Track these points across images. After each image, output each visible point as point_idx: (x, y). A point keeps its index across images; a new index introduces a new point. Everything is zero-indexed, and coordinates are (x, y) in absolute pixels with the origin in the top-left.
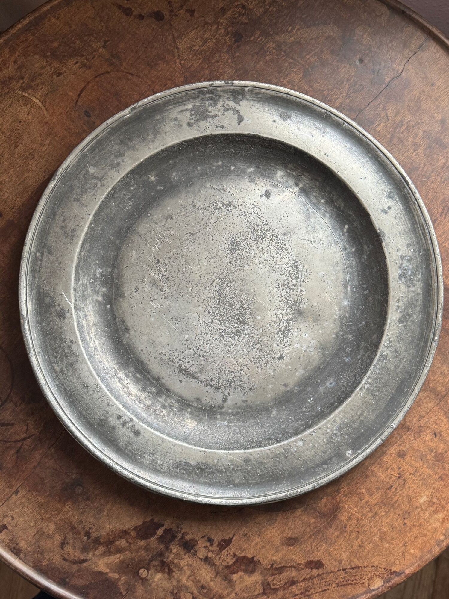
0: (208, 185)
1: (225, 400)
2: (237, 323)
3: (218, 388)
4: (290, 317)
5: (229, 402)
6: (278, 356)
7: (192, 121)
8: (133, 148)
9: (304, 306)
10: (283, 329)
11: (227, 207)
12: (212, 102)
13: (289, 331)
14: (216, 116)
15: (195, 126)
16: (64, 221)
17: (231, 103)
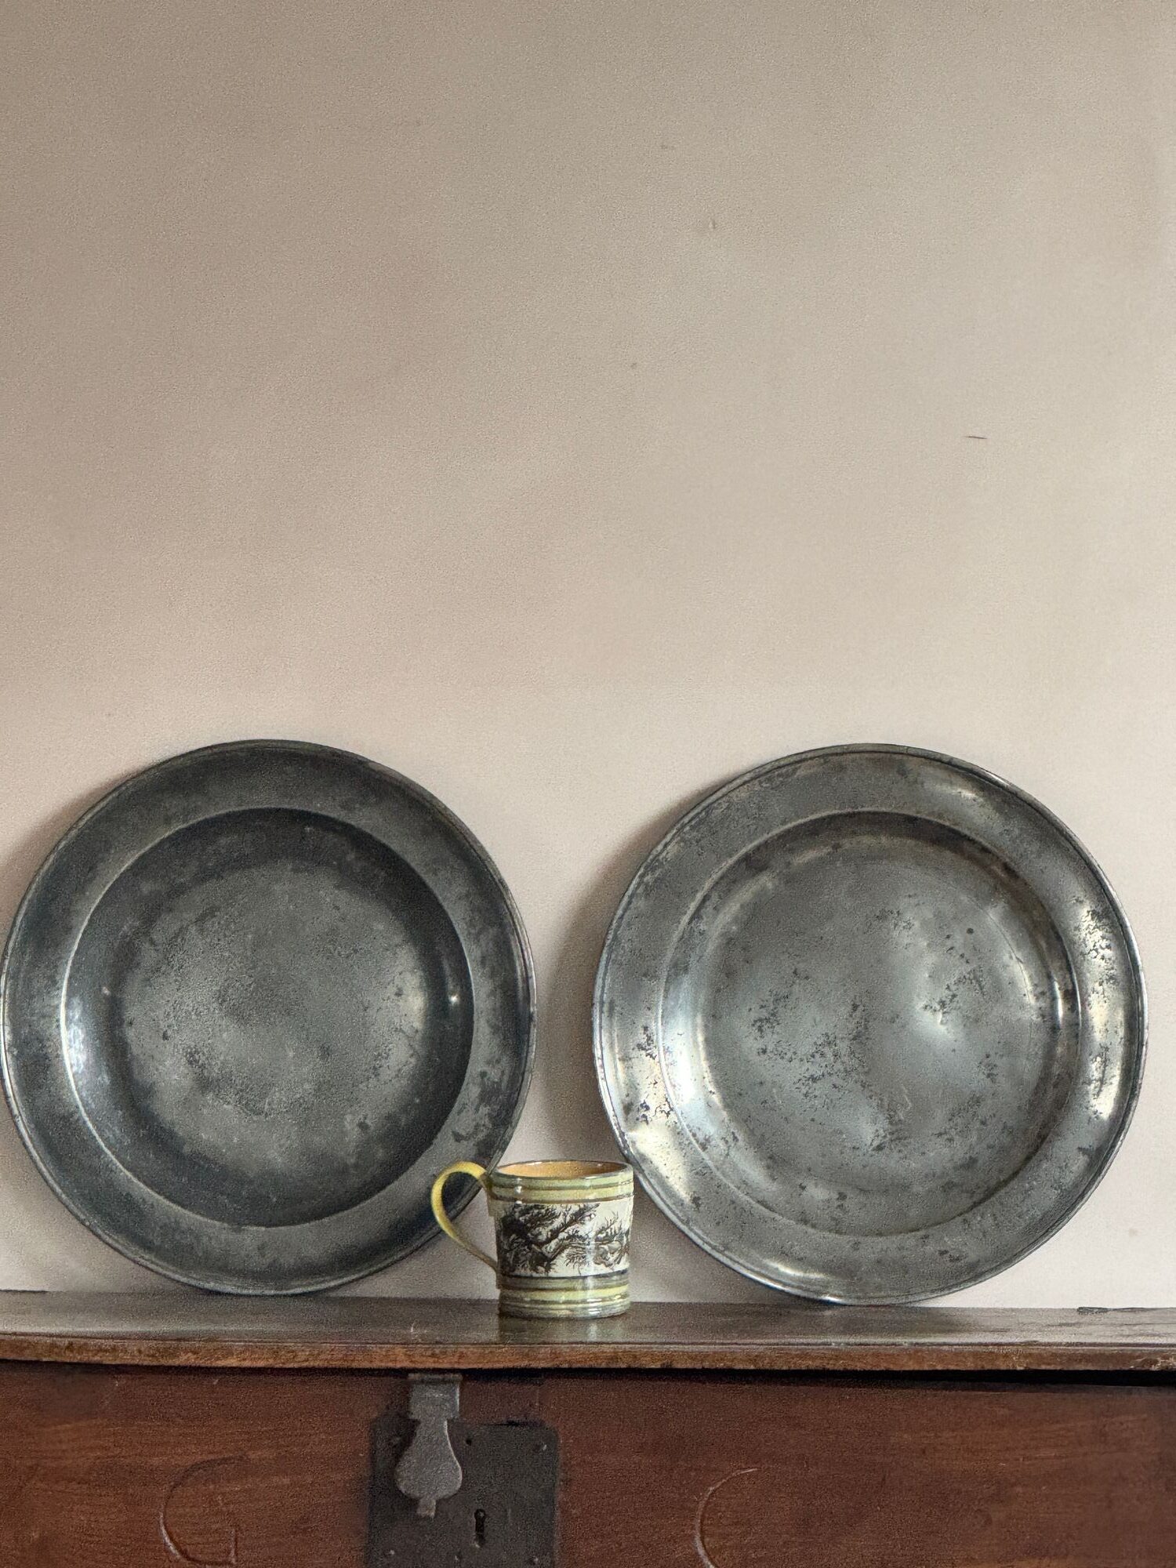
0: (413, 1060)
1: (152, 942)
2: (234, 1005)
3: (172, 942)
4: (205, 1072)
5: (147, 945)
6: (169, 1033)
7: (485, 1079)
8: (492, 993)
9: (210, 1097)
10: (197, 1057)
11: (375, 1068)
12: (495, 1114)
13: (190, 1063)
14: (477, 1110)
15: (479, 1079)
16: (452, 867)
17: (481, 1136)
